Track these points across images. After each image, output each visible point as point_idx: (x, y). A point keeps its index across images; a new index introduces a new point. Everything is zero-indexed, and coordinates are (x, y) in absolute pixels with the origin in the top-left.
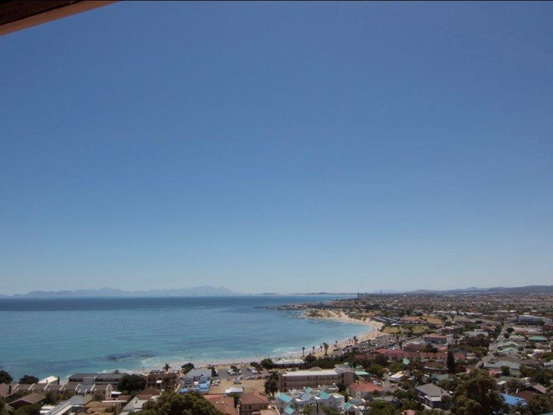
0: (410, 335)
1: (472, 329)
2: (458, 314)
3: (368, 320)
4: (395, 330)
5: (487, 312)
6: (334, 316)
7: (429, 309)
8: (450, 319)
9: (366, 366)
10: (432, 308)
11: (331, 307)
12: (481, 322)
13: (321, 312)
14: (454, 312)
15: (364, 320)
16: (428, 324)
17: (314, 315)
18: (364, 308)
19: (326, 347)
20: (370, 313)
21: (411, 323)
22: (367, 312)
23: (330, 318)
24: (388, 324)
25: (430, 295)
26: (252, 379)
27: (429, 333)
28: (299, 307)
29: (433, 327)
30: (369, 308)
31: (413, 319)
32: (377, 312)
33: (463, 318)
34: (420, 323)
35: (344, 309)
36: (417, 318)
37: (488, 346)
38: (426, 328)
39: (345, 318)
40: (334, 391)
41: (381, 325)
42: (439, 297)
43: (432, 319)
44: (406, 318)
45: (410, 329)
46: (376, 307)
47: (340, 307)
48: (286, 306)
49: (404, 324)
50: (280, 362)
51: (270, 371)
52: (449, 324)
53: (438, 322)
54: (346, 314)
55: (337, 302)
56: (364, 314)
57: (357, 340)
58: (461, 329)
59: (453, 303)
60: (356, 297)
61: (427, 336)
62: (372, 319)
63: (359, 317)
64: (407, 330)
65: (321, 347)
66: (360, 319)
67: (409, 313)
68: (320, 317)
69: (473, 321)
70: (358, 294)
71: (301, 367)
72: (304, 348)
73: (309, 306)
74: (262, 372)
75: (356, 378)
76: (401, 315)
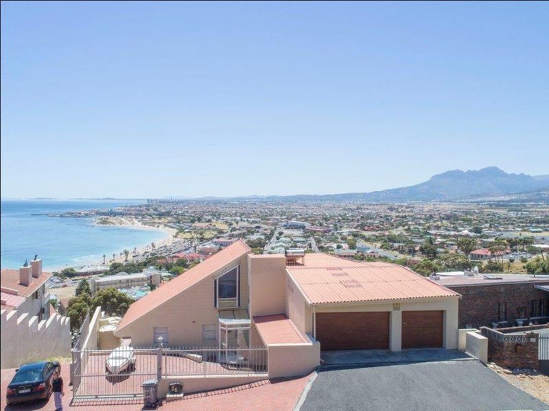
0: (202, 239)
1: (253, 233)
2: (241, 220)
3: (161, 226)
4: (188, 236)
5: (265, 218)
6: (127, 223)
7: (217, 215)
8: (235, 225)
9: (168, 268)
10: (220, 215)
11: (122, 214)
12: (259, 227)
13: (111, 219)
14: (238, 218)
15: (158, 227)
16: (216, 230)
17: (104, 222)
18: (157, 215)
19: (126, 253)
20: (163, 220)
21: (202, 229)
22: (160, 219)
23: (123, 225)
24: (181, 230)
25: (217, 202)
26: (57, 287)
27: (218, 238)
28: (86, 215)
29: (221, 232)
30: (161, 215)
31: (204, 225)
32: (170, 219)
33: (246, 224)
34: (209, 229)
35: (137, 216)
36: (207, 224)
37: (263, 247)
38: (215, 233)
39: (137, 224)
40: (147, 290)
41: (175, 231)
42: (225, 203)
43: (220, 225)
44: (197, 224)
45: (201, 234)
46: (168, 214)
47: (131, 214)
48: (71, 213)
49: (195, 230)
50: (83, 270)
51: (73, 279)
52: (234, 229)
53: (225, 227)
54: (139, 221)
55: (127, 208)
56: (157, 220)
57: (154, 247)
58: (244, 234)
59: (237, 210)
60: (146, 203)
61: (215, 240)
62: (166, 225)
63: (153, 224)
64: (199, 236)
65: (121, 254)
66: (154, 226)
67: (199, 220)
68: (112, 225)
69: (254, 226)
70: (148, 200)
71: (106, 273)
72: (104, 256)
73: (98, 213)
74: (65, 280)
75: (162, 279)
76: (193, 222)
